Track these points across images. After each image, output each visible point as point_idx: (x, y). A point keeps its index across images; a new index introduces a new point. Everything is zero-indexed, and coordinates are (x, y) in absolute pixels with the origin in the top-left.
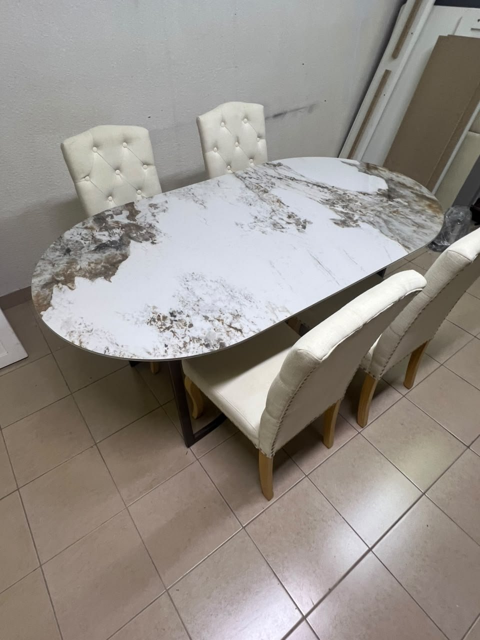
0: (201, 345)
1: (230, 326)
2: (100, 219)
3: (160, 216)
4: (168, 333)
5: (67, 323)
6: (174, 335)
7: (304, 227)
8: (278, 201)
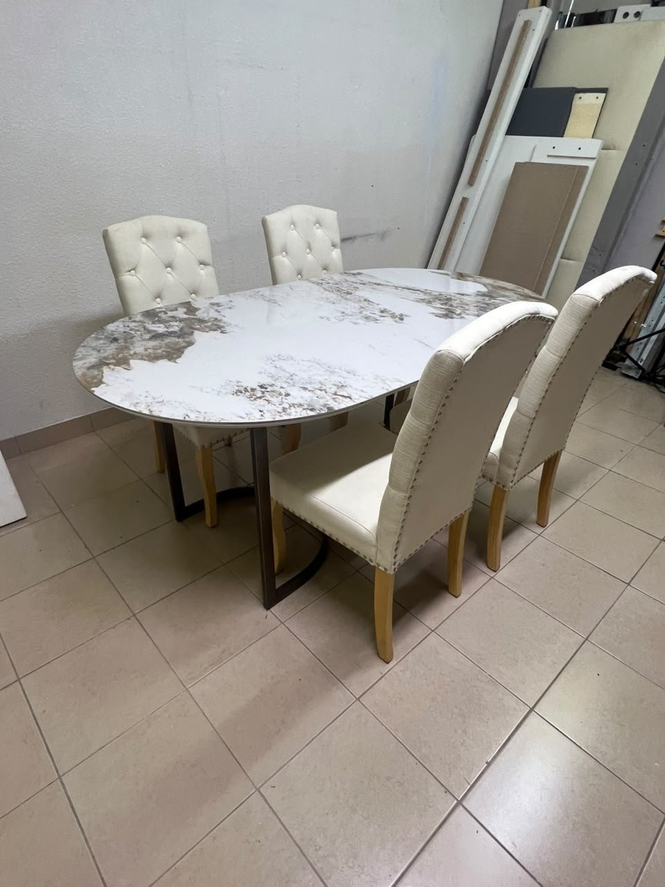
0: (304, 409)
1: (335, 394)
2: (151, 315)
3: (226, 312)
4: (261, 402)
5: (129, 396)
6: (269, 403)
7: (402, 319)
8: (366, 300)
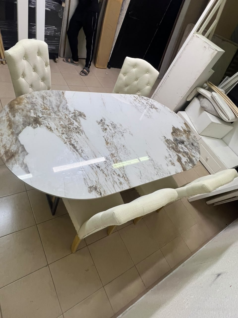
7: (101, 120)
8: (107, 143)
